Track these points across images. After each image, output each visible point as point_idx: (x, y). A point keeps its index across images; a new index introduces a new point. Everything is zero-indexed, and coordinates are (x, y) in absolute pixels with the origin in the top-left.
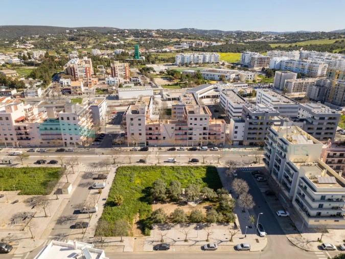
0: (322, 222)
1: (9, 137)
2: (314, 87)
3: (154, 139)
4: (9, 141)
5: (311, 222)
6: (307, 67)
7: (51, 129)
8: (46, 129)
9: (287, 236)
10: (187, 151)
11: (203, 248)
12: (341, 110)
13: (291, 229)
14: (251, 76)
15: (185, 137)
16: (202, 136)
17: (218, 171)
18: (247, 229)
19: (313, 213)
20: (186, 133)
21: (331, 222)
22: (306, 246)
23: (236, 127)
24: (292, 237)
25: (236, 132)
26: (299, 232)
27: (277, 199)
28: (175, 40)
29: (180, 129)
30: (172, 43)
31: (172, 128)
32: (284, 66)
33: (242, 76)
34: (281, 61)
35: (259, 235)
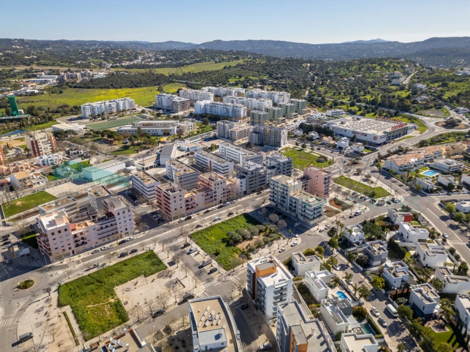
0: (315, 221)
1: (67, 248)
2: (254, 134)
3: (190, 209)
4: (67, 251)
5: (312, 223)
6: (230, 110)
7: (107, 227)
8: (102, 228)
9: (306, 232)
10: (217, 209)
11: (280, 252)
12: (277, 150)
13: (305, 229)
14: (191, 126)
15: (211, 200)
16: (223, 195)
17: (250, 215)
18: (290, 237)
19: (312, 217)
20: (212, 197)
21: (318, 219)
22: (315, 233)
23: (241, 183)
24: (307, 232)
25: (241, 186)
26: (309, 229)
27: (290, 219)
28: (22, 68)
29: (207, 195)
30: (19, 73)
31: (202, 195)
32: (209, 110)
33: (183, 127)
34: (205, 105)
35: (296, 237)
